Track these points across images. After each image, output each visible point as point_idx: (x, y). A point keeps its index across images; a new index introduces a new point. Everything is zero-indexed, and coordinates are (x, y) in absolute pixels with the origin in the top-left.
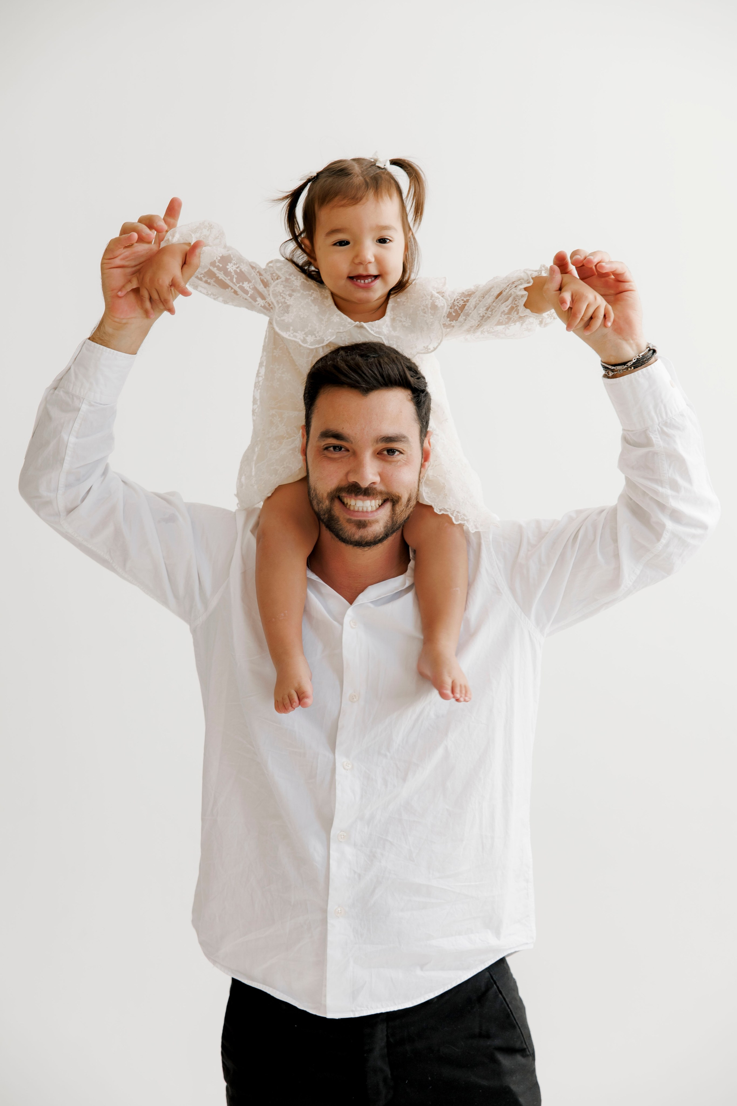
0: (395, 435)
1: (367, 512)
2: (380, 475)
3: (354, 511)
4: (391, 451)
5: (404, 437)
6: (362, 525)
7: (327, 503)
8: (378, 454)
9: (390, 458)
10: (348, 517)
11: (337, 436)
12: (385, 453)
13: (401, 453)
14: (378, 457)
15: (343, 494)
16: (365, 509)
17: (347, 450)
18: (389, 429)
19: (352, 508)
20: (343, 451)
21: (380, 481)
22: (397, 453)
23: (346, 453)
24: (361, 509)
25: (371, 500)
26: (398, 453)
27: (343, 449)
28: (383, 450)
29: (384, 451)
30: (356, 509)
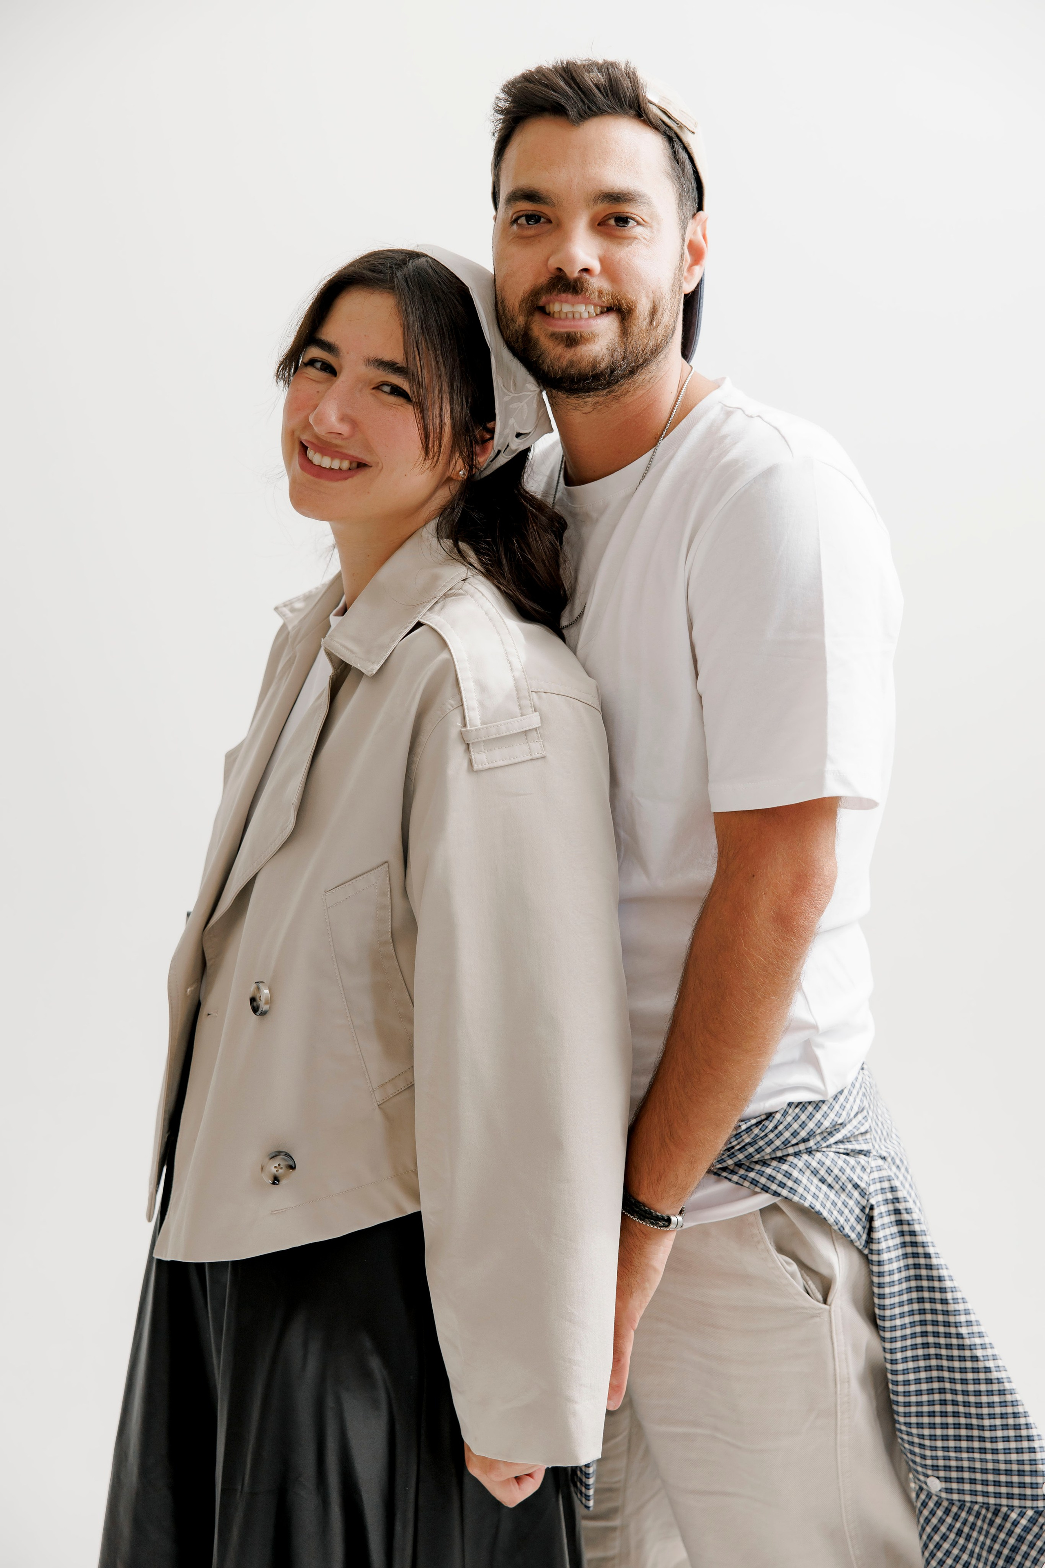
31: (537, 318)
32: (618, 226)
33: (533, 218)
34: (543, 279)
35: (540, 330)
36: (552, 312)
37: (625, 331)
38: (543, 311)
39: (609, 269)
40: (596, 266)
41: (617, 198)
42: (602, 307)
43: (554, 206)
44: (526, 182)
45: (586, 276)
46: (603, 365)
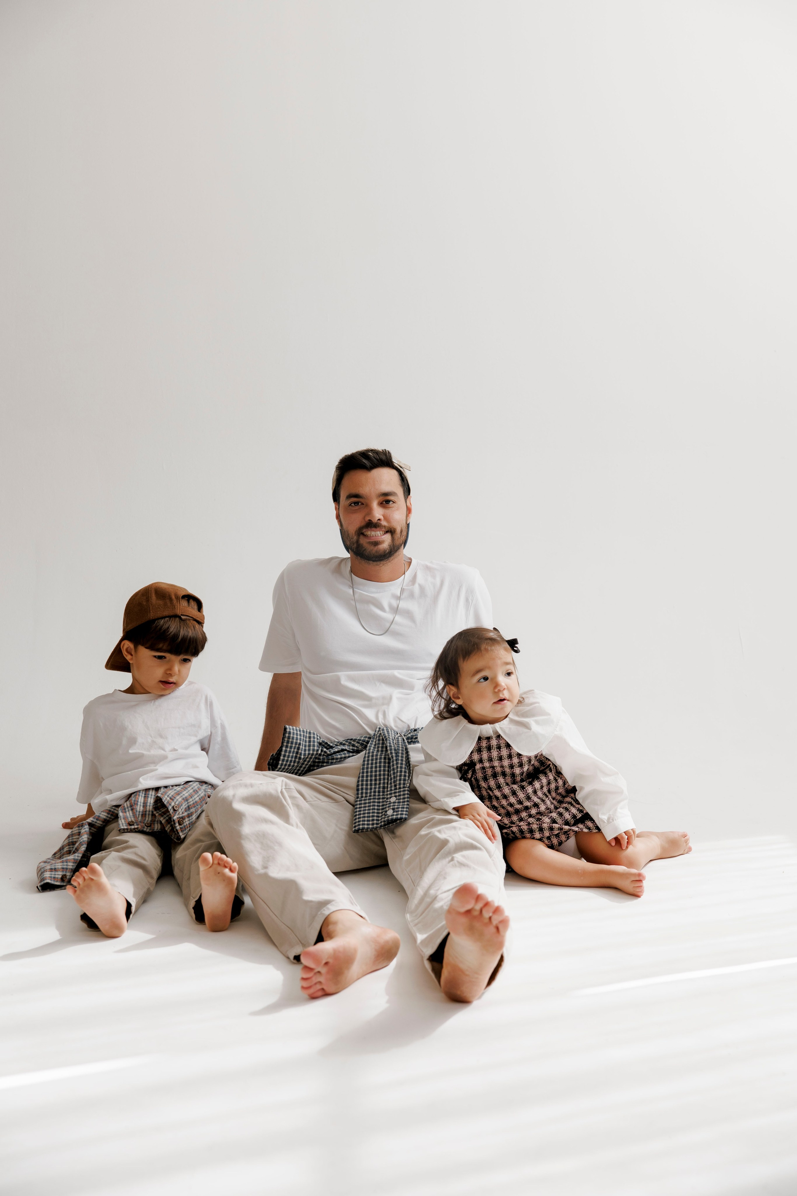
31: (361, 537)
32: (386, 503)
33: (356, 503)
34: (363, 524)
35: (363, 541)
36: (367, 534)
37: (393, 539)
38: (363, 534)
39: (386, 518)
40: (382, 518)
41: (386, 494)
42: (384, 531)
43: (365, 499)
44: (354, 491)
45: (379, 521)
46: (388, 551)
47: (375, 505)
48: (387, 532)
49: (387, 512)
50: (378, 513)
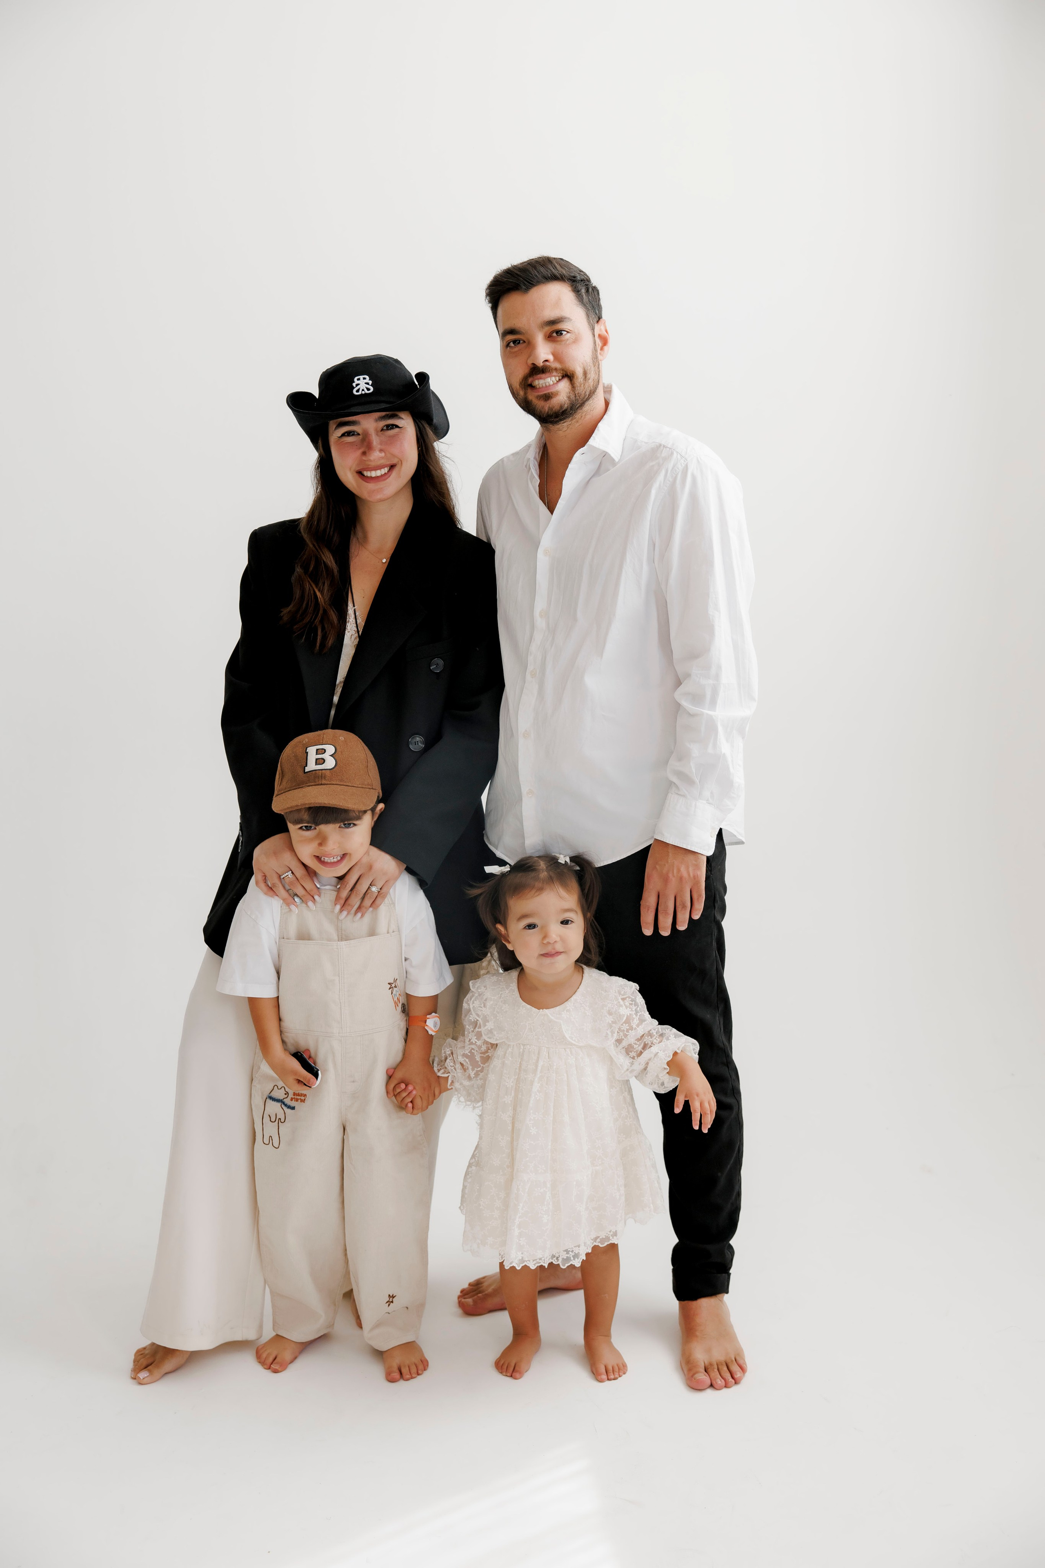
0: (557, 318)
1: (550, 385)
2: (554, 354)
3: (540, 388)
4: (559, 332)
5: (566, 318)
6: (547, 397)
7: (522, 393)
8: (548, 337)
9: (559, 339)
10: (537, 394)
11: (512, 332)
12: (555, 334)
13: (568, 332)
14: (549, 340)
15: (530, 380)
16: (547, 384)
17: (524, 342)
18: (550, 314)
19: (538, 387)
20: (522, 343)
21: (554, 360)
22: (564, 333)
23: (525, 344)
24: (544, 385)
25: (550, 377)
26: (566, 333)
27: (521, 342)
28: (552, 332)
29: (552, 334)
30: (541, 386)
47: (540, 340)
48: (563, 377)
49: (559, 347)
50: (543, 352)
